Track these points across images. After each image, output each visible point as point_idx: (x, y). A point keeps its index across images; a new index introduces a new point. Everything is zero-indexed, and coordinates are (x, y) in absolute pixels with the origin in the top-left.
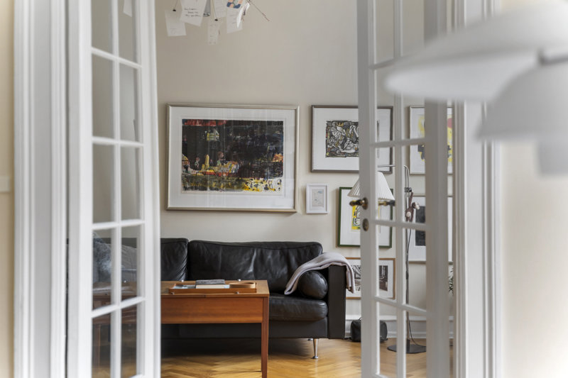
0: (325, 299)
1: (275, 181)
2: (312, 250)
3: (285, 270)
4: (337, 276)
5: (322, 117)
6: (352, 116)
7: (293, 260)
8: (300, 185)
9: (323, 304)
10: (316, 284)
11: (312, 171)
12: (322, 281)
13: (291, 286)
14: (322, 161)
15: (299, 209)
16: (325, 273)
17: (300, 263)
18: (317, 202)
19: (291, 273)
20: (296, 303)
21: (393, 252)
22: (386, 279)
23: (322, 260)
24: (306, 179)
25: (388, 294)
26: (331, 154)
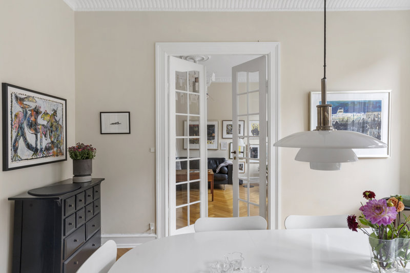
0: (227, 174)
1: (212, 141)
2: (223, 160)
3: (216, 166)
4: (230, 167)
5: (225, 123)
6: (231, 123)
7: (218, 163)
8: (219, 142)
9: (227, 175)
10: (225, 170)
11: (223, 138)
12: (226, 169)
13: (218, 170)
14: (225, 135)
15: (219, 148)
16: (227, 167)
17: (220, 164)
18: (224, 147)
19: (217, 166)
20: (219, 175)
21: (244, 160)
22: (242, 167)
23: (226, 163)
24: (221, 140)
25: (243, 171)
26: (228, 133)
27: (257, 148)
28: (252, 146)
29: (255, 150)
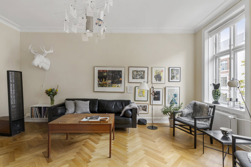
0: (131, 117)
1: (120, 85)
2: (128, 102)
3: (122, 107)
4: (134, 111)
5: (131, 70)
7: (124, 105)
8: (126, 86)
9: (131, 119)
10: (129, 114)
11: (129, 82)
12: (130, 112)
13: (122, 113)
14: (131, 80)
15: (126, 92)
16: (131, 110)
18: (130, 90)
21: (148, 102)
22: (146, 109)
23: (130, 106)
24: (127, 84)
25: (147, 112)
26: (133, 78)
27: (159, 92)
28: (155, 90)
29: (157, 93)
